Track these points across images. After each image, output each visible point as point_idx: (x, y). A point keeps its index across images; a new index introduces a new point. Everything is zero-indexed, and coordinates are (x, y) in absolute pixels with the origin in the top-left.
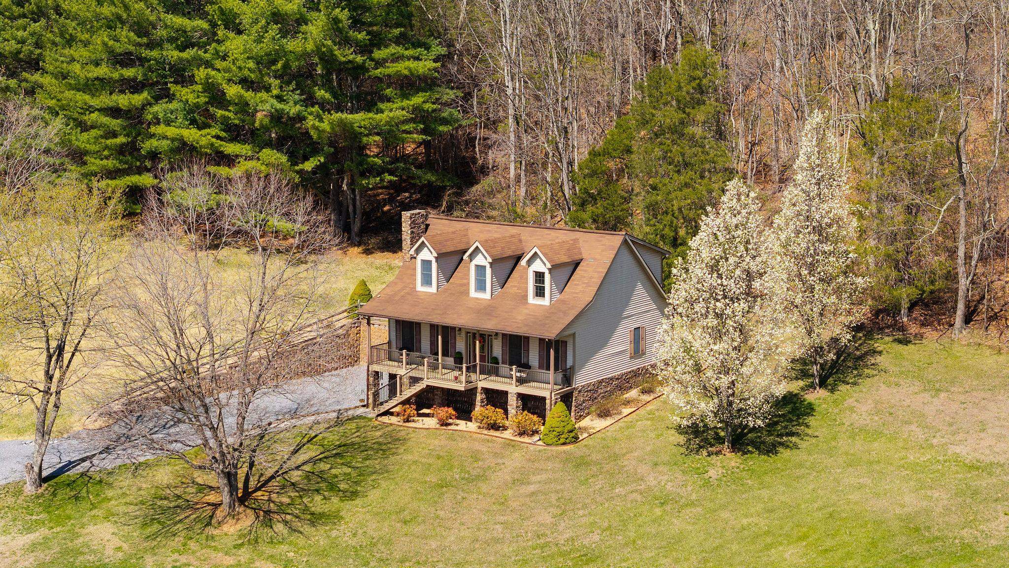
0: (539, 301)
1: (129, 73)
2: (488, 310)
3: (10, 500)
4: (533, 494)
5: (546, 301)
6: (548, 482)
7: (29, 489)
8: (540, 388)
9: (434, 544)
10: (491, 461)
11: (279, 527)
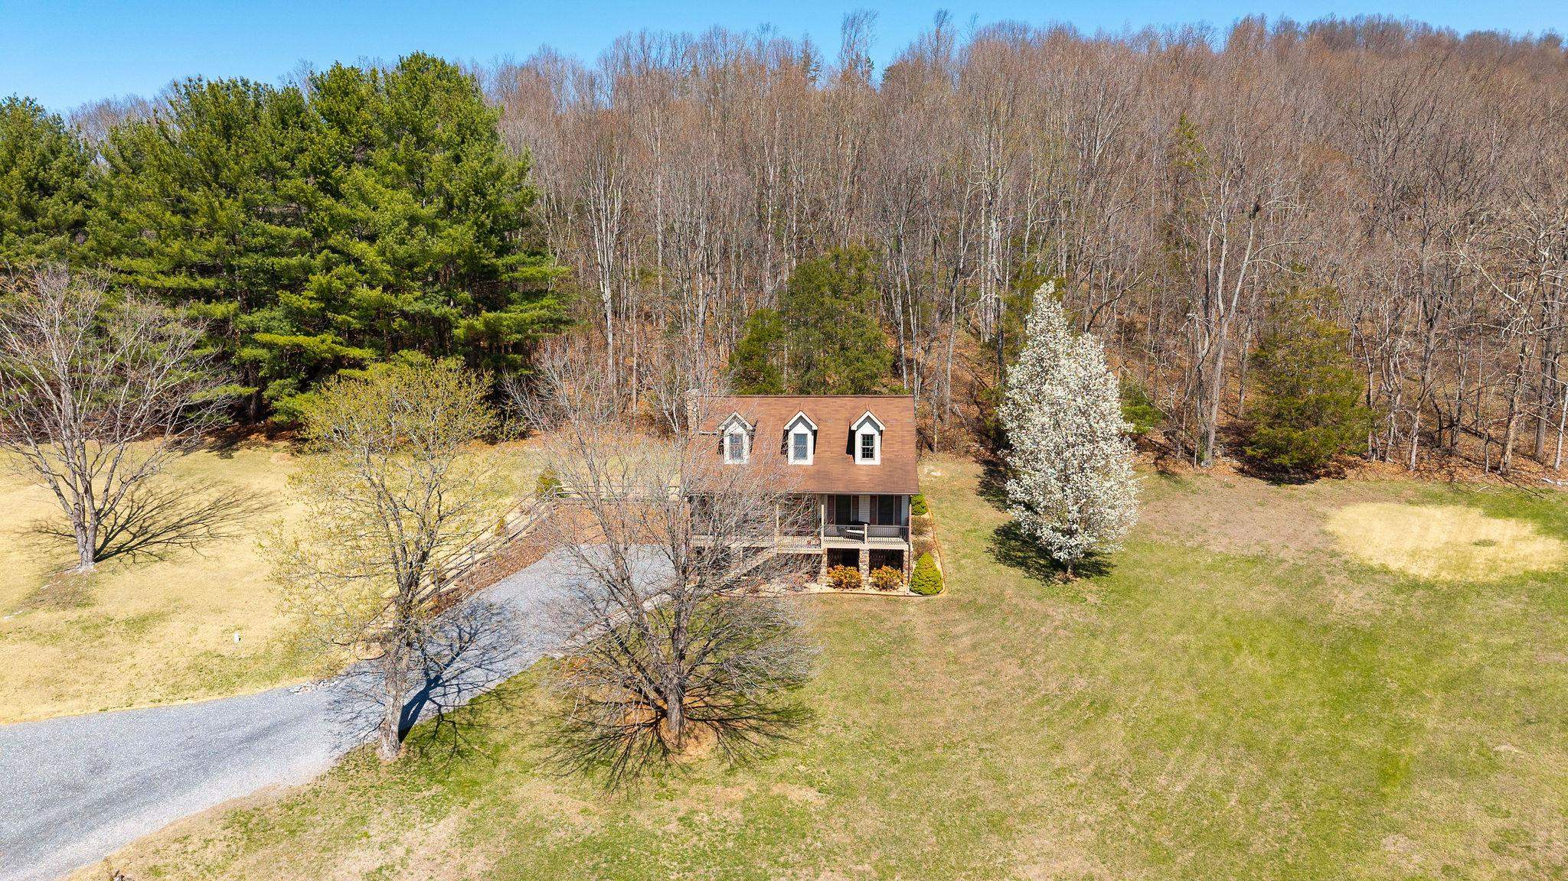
0: (868, 462)
1: (209, 283)
2: (817, 473)
3: (368, 777)
4: (974, 647)
5: (877, 460)
6: (974, 632)
7: (387, 753)
8: (892, 542)
9: (940, 721)
10: (897, 621)
11: (753, 736)
